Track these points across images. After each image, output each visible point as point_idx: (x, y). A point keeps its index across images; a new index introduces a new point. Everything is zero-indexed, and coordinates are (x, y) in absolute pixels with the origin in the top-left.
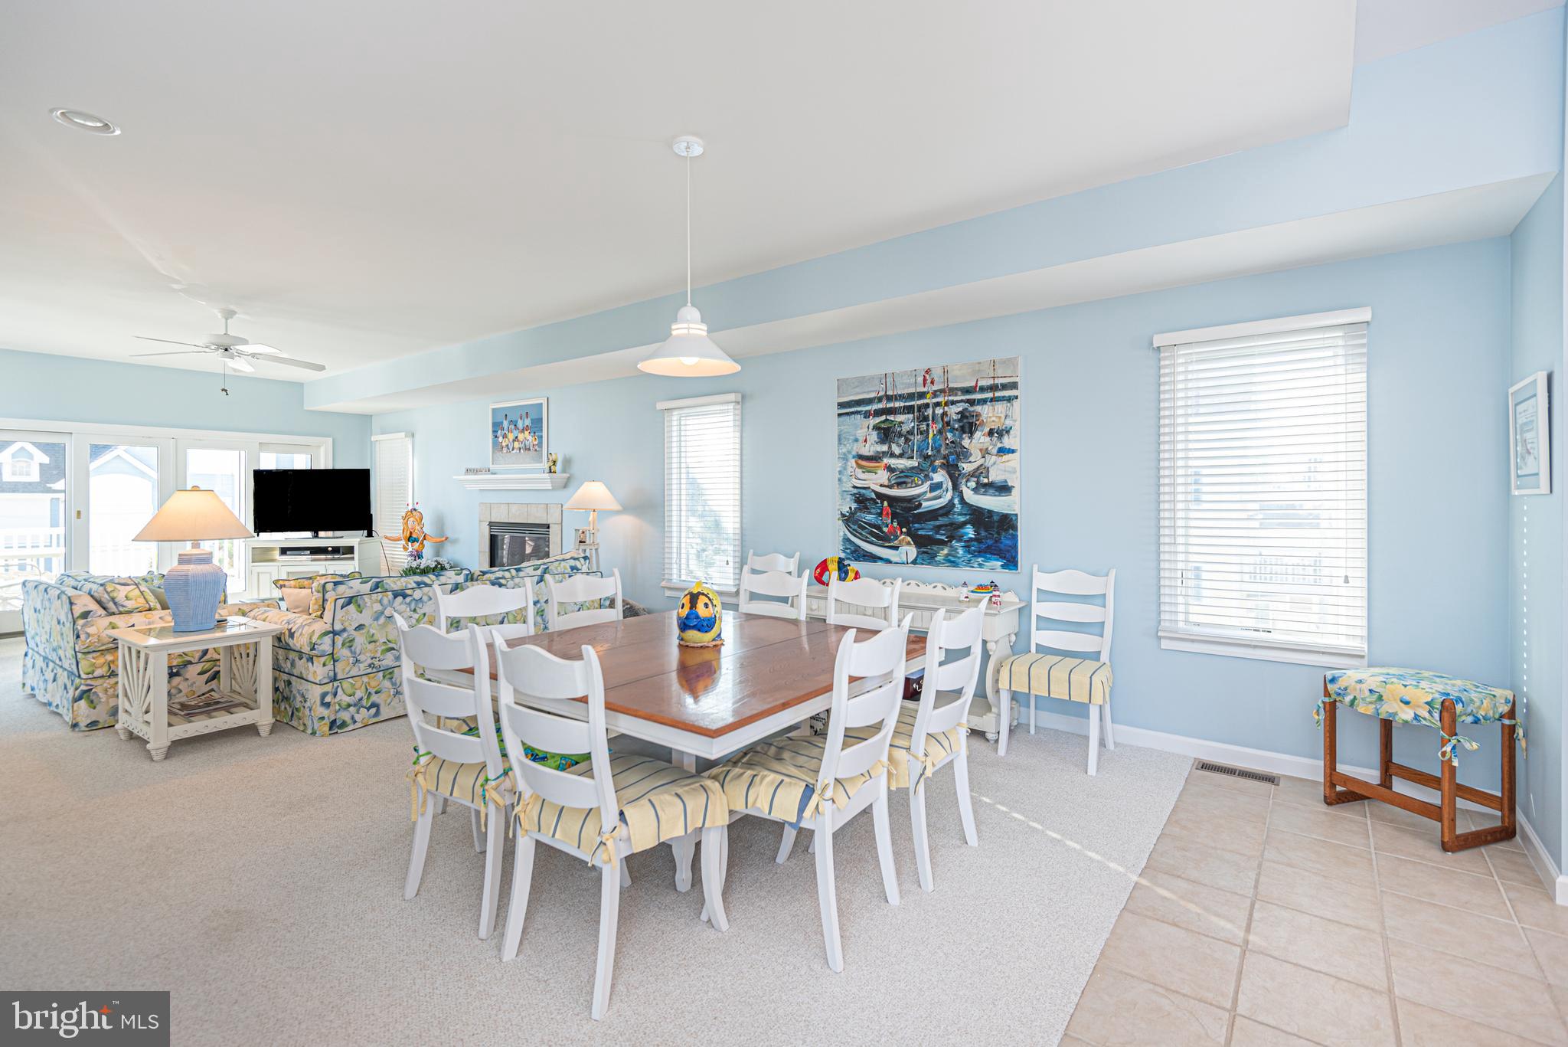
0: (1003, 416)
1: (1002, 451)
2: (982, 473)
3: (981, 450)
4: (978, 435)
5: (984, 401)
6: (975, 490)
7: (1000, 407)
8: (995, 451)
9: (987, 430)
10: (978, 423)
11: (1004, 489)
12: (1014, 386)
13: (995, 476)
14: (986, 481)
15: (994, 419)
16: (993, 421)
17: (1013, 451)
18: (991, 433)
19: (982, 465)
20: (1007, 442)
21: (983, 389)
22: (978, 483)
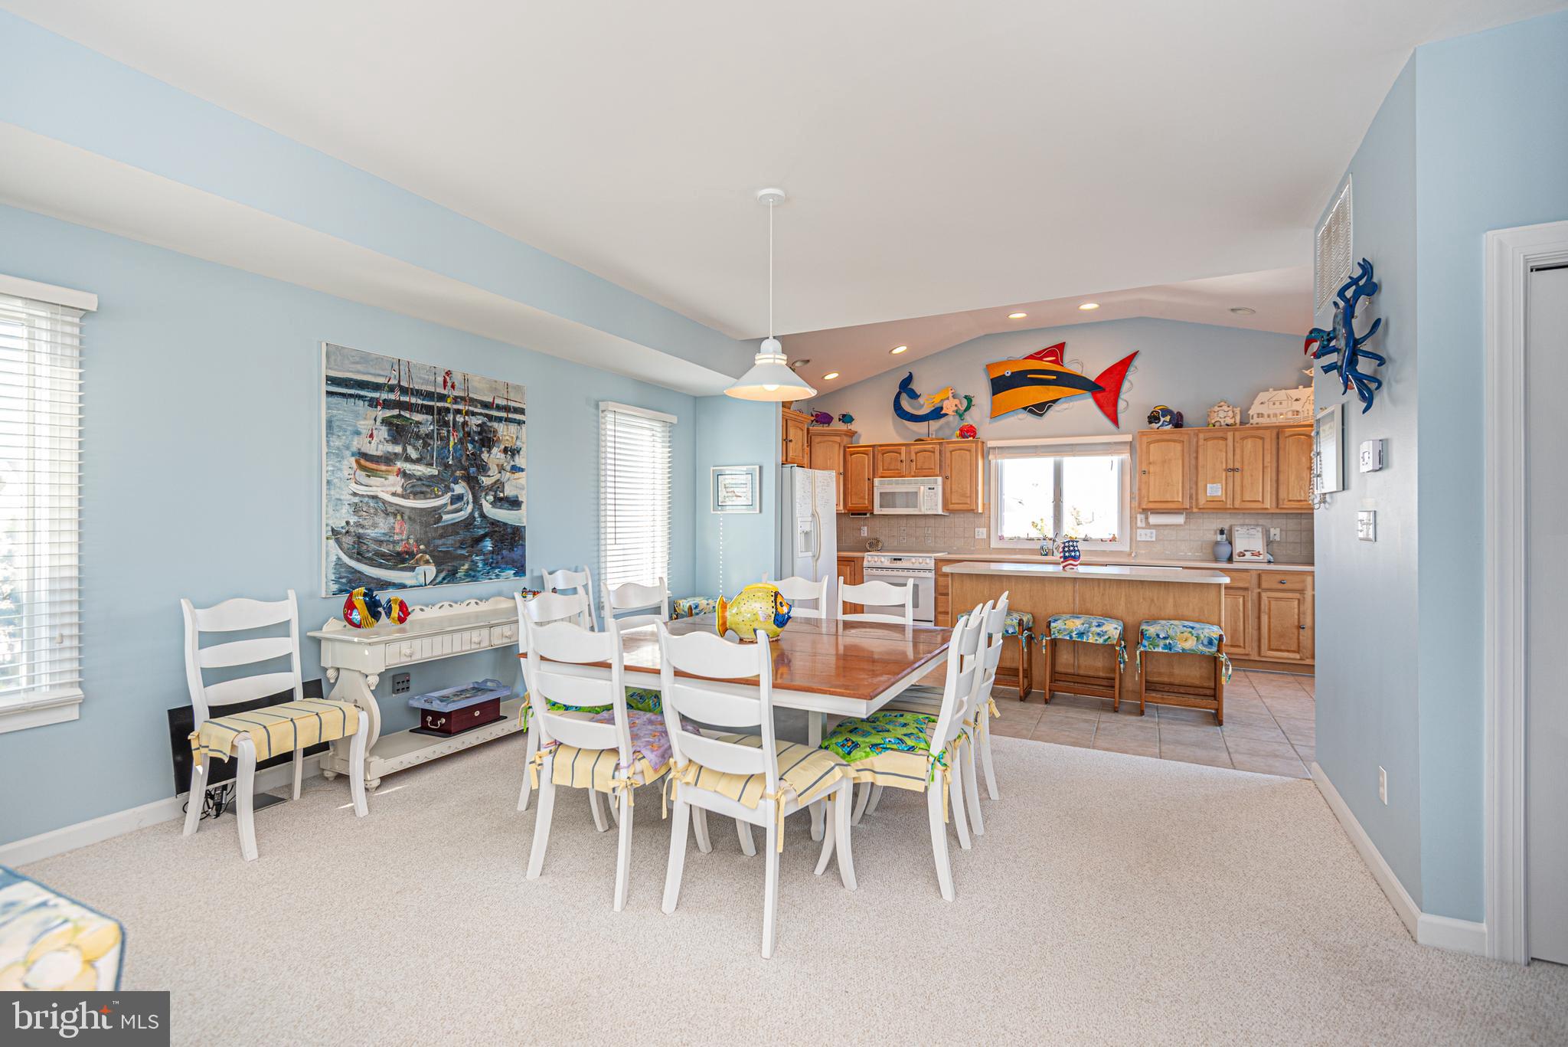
0: (515, 437)
1: (515, 469)
2: (499, 487)
3: (498, 465)
4: (495, 450)
5: (500, 419)
6: (493, 504)
7: (513, 428)
8: (508, 468)
9: (502, 447)
10: (495, 439)
11: (514, 503)
12: (522, 411)
13: (509, 491)
14: (502, 495)
15: (507, 438)
16: (507, 440)
17: (522, 470)
18: (505, 451)
19: (498, 480)
20: (519, 461)
21: (499, 408)
22: (495, 497)
